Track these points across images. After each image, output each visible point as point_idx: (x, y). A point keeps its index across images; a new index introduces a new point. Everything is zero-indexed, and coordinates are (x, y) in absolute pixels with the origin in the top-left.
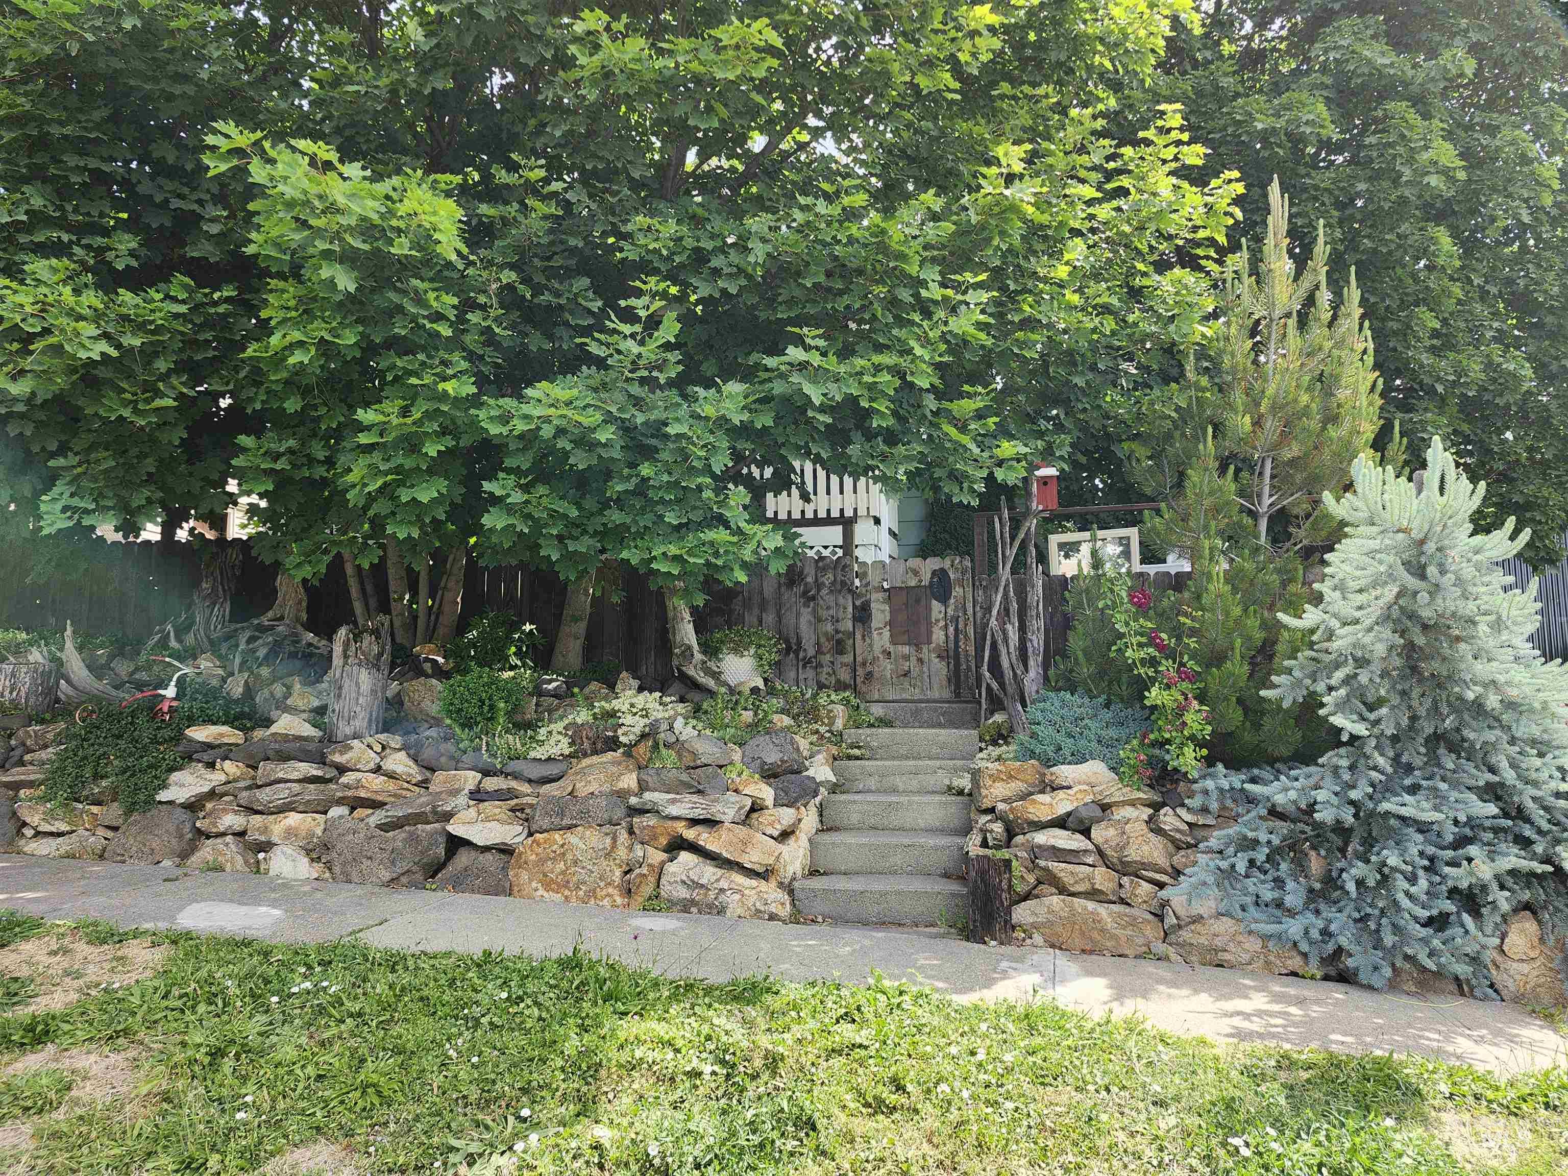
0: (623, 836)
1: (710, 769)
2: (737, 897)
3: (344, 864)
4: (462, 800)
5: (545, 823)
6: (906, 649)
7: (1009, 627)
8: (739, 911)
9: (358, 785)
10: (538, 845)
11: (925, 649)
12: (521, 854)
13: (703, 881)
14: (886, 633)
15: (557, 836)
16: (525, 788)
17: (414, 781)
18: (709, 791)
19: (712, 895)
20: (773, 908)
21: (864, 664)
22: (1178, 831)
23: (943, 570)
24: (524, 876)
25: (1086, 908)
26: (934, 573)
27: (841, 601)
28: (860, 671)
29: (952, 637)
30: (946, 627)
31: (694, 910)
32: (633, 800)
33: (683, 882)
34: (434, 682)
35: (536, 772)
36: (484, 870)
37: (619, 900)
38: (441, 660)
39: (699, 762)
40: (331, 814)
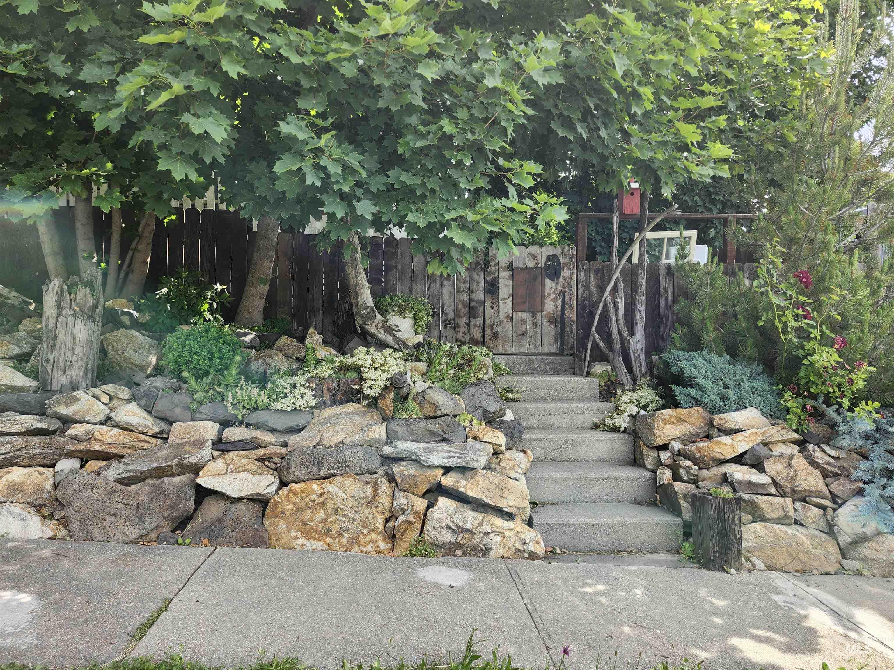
0: (384, 485)
1: (449, 419)
2: (499, 539)
3: (83, 521)
4: (207, 452)
5: (303, 473)
6: (524, 315)
7: (618, 300)
8: (501, 552)
9: (90, 437)
10: (295, 494)
11: (539, 316)
12: (276, 504)
13: (468, 526)
14: (510, 303)
15: (315, 486)
16: (269, 437)
17: (151, 433)
18: (453, 439)
19: (477, 538)
20: (532, 547)
21: (491, 326)
22: (828, 464)
23: (555, 256)
24: (282, 525)
25: (786, 533)
26: (548, 258)
27: (475, 276)
28: (489, 332)
29: (560, 307)
30: (555, 299)
31: (459, 552)
32: (387, 450)
33: (449, 527)
34: (135, 333)
35: (280, 423)
36: (238, 521)
37: (382, 546)
38: (136, 314)
39: (439, 413)
40: (59, 466)
